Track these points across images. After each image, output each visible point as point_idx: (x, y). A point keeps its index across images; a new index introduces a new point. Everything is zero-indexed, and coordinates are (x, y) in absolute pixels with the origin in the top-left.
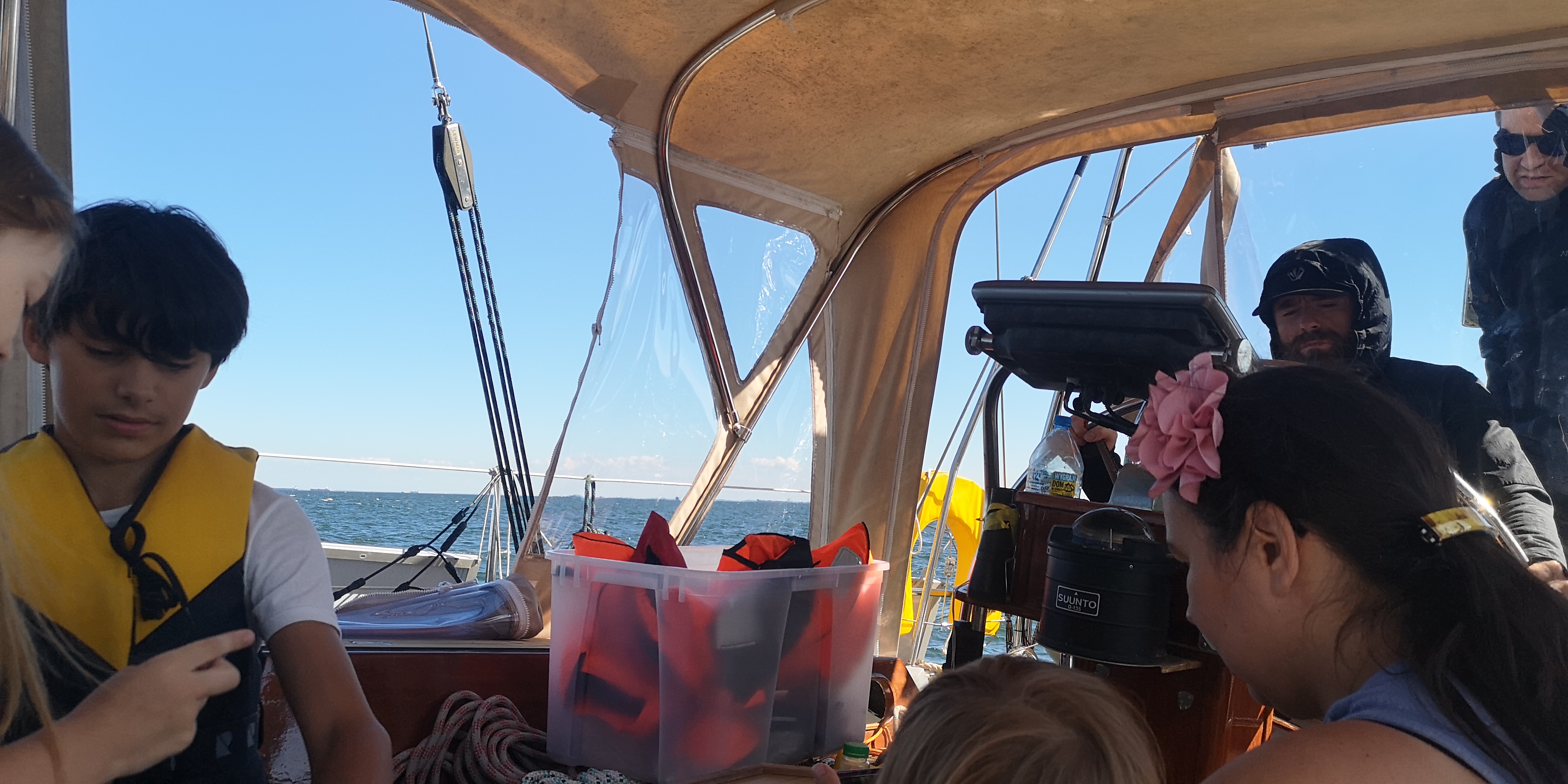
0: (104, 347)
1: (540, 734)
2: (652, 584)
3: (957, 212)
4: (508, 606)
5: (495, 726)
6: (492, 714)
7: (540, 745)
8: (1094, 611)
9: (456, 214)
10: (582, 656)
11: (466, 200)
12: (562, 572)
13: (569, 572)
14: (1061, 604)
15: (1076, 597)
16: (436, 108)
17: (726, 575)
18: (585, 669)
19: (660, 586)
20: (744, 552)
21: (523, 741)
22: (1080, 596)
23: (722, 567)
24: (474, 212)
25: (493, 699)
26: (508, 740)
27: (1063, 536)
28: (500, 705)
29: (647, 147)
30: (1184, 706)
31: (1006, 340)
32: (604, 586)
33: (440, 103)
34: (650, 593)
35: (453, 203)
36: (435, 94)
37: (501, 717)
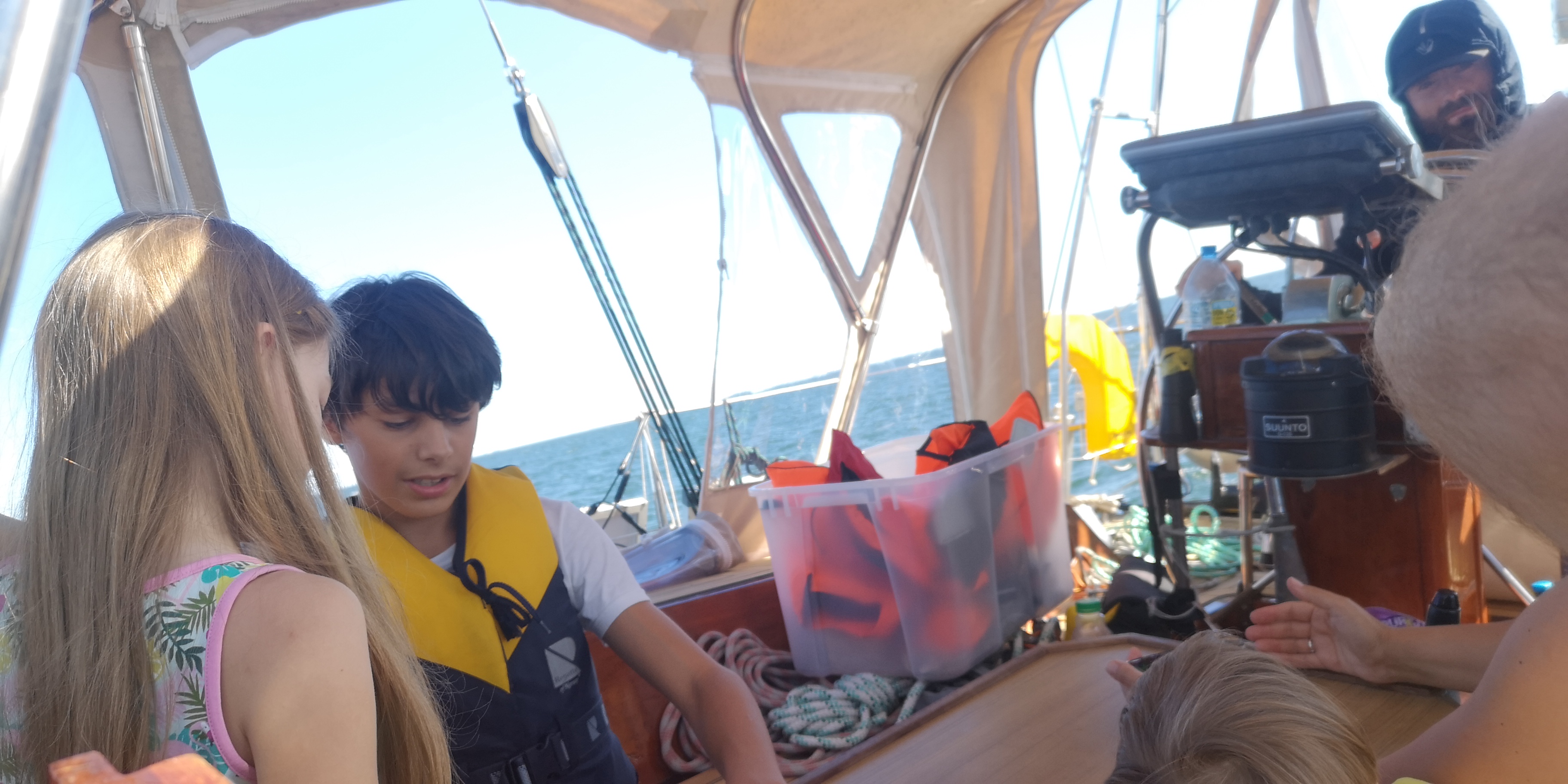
0: (399, 419)
1: (784, 655)
2: (863, 499)
3: (1027, 56)
4: (709, 544)
5: (744, 657)
6: (739, 647)
7: (788, 665)
8: (1305, 433)
9: (554, 183)
10: (810, 577)
11: (559, 168)
12: (771, 505)
13: (778, 504)
14: (1271, 433)
15: (1284, 424)
16: (512, 88)
17: (929, 477)
18: (815, 588)
19: (872, 498)
20: (933, 448)
21: (772, 665)
22: (1290, 422)
23: (921, 470)
24: (570, 179)
25: (736, 633)
26: (760, 667)
27: (1256, 369)
28: (743, 637)
29: (725, 71)
30: (1398, 498)
31: (1164, 195)
32: (813, 511)
33: (514, 80)
34: (862, 509)
35: (549, 174)
36: (508, 72)
37: (747, 648)
